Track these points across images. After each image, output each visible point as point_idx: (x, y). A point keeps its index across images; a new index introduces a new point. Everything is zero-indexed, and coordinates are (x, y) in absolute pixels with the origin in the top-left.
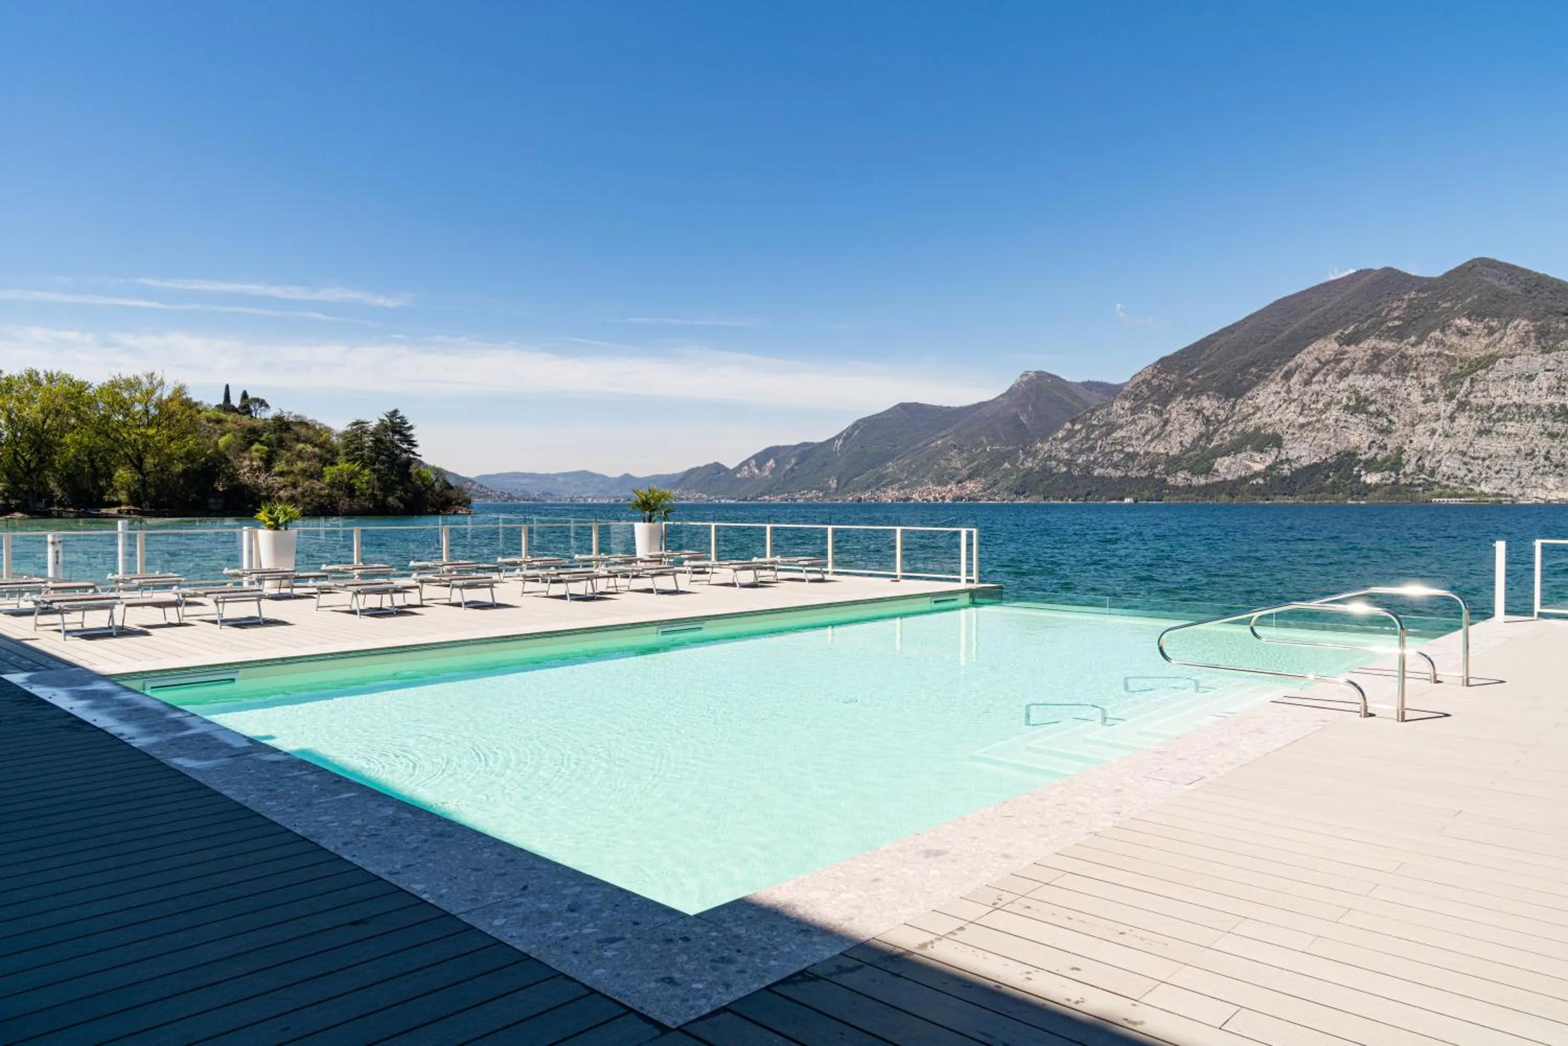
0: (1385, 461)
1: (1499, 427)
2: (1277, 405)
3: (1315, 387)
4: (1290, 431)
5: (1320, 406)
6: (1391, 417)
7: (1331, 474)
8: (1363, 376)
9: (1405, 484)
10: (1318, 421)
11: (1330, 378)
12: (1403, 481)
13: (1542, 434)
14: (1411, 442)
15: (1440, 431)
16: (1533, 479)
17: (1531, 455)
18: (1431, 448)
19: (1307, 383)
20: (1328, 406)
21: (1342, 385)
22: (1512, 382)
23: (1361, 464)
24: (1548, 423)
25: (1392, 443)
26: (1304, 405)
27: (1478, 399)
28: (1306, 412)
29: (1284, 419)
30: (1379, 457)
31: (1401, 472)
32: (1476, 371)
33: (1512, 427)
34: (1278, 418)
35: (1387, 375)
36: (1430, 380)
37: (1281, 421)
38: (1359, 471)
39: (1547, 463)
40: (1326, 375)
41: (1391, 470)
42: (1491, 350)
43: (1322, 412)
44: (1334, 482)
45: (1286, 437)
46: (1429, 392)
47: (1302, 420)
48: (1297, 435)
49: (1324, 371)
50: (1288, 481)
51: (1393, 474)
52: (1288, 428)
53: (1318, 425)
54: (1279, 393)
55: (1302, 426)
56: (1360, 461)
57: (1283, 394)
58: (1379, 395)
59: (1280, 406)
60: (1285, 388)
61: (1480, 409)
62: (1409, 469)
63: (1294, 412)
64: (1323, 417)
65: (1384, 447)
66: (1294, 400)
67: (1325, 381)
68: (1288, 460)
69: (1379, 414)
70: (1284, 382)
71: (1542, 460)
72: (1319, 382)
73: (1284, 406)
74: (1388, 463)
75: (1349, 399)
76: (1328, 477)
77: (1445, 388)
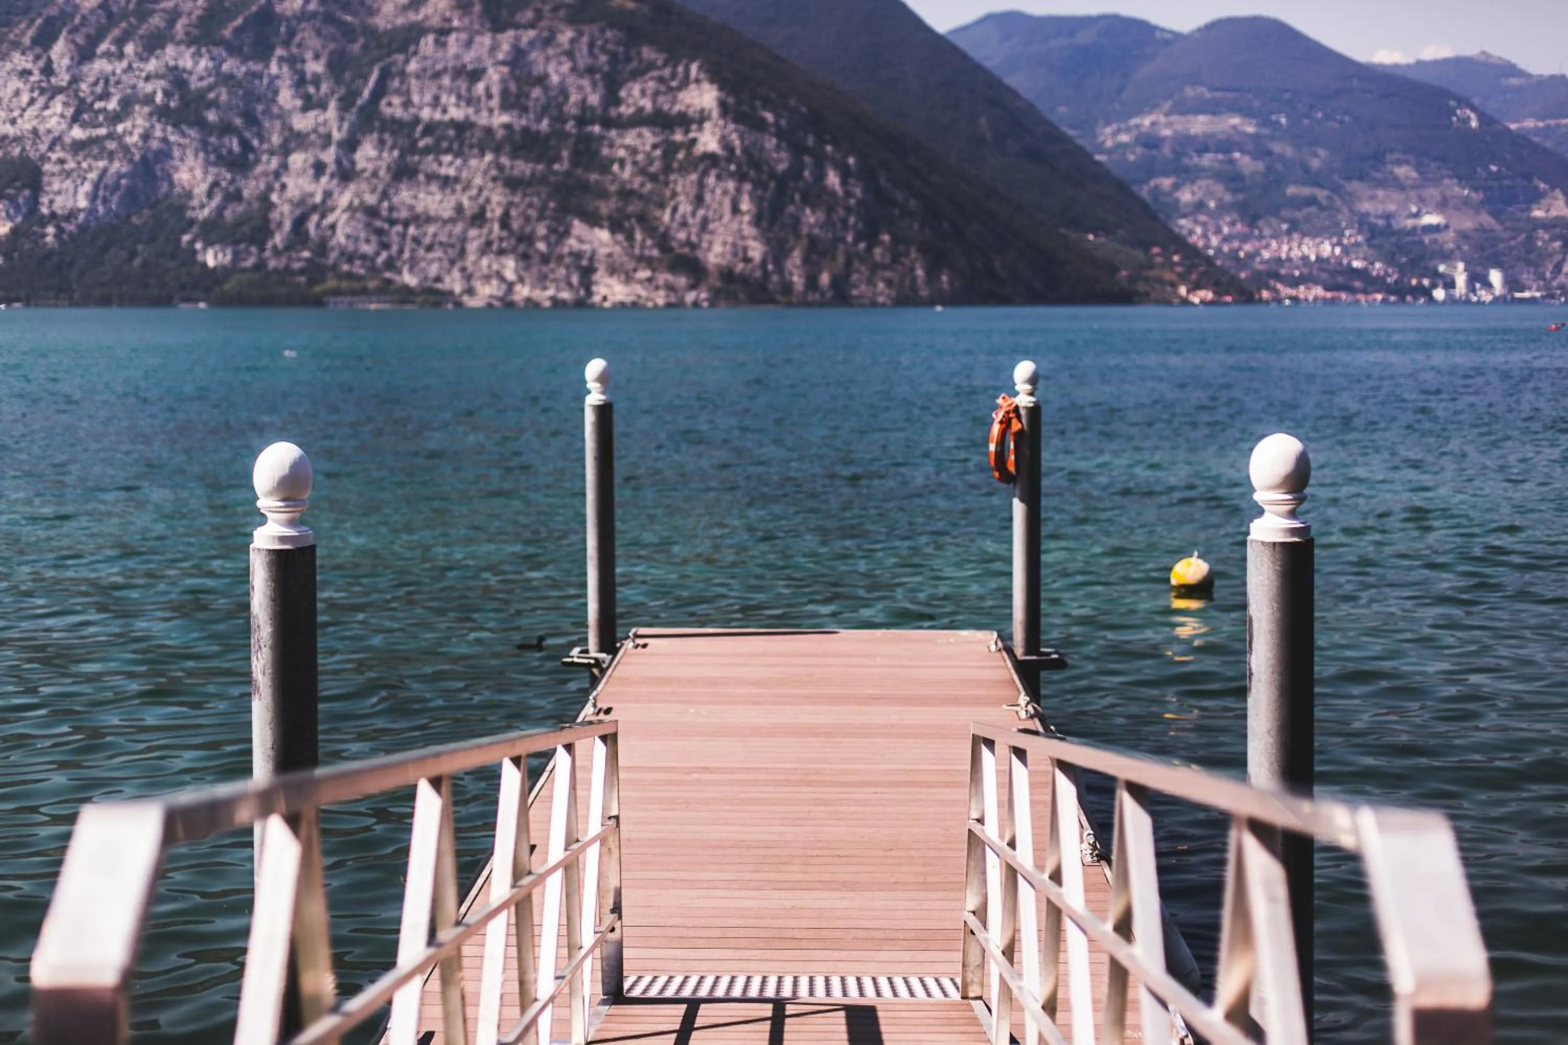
0: (238, 224)
1: (429, 164)
2: (25, 98)
3: (100, 66)
4: (54, 156)
5: (112, 104)
6: (247, 135)
7: (140, 248)
8: (192, 50)
9: (276, 270)
10: (110, 136)
11: (129, 49)
12: (272, 264)
13: (494, 179)
14: (284, 187)
15: (331, 168)
16: (485, 262)
17: (479, 218)
18: (318, 199)
19: (85, 54)
20: (127, 104)
21: (152, 65)
22: (446, 81)
23: (195, 229)
24: (505, 161)
25: (250, 188)
26: (82, 101)
27: (393, 107)
28: (86, 116)
29: (42, 129)
30: (228, 214)
31: (269, 245)
32: (389, 55)
33: (448, 166)
34: (28, 127)
35: (233, 50)
36: (315, 67)
37: (35, 131)
38: (192, 242)
39: (505, 234)
40: (120, 42)
41: (252, 241)
42: (413, 17)
43: (117, 118)
44: (145, 264)
45: (47, 167)
46: (312, 90)
47: (78, 133)
48: (71, 165)
49: (116, 32)
50: (55, 260)
51: (254, 249)
52: (51, 148)
53: (111, 145)
54: (30, 73)
55: (78, 147)
56: (192, 222)
57: (35, 77)
58: (224, 90)
59: (32, 101)
60: (41, 63)
61: (395, 126)
62: (278, 239)
63: (62, 116)
64: (120, 128)
65: (234, 196)
66: (59, 90)
67: (121, 56)
68: (53, 215)
69: (226, 129)
70: (38, 50)
71: (496, 227)
72: (108, 55)
73: (41, 101)
74: (246, 229)
75: (167, 94)
76: (133, 254)
77: (338, 81)
